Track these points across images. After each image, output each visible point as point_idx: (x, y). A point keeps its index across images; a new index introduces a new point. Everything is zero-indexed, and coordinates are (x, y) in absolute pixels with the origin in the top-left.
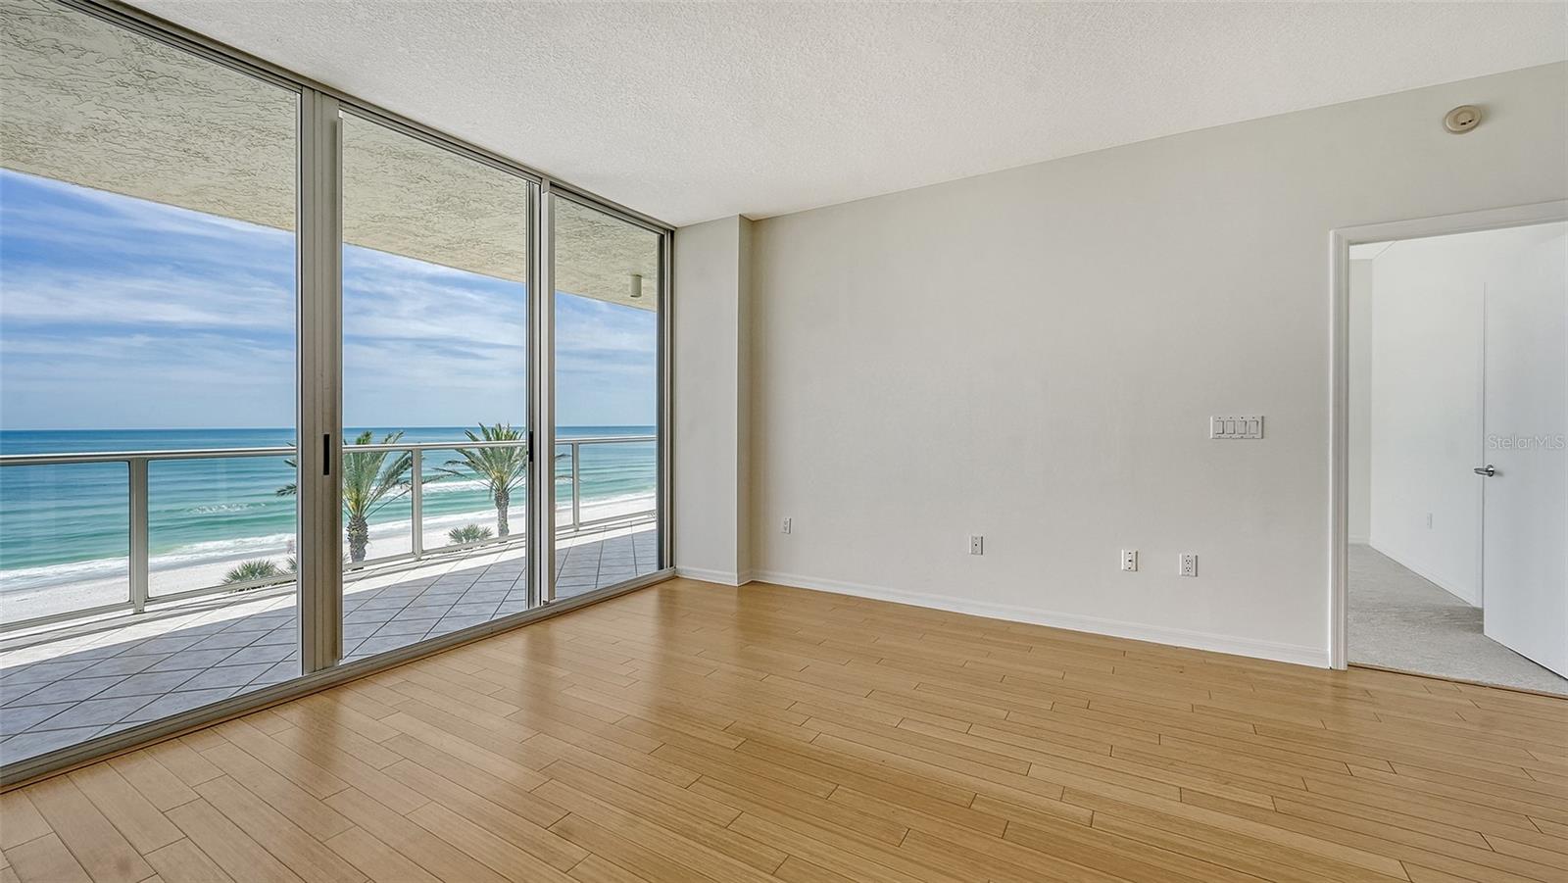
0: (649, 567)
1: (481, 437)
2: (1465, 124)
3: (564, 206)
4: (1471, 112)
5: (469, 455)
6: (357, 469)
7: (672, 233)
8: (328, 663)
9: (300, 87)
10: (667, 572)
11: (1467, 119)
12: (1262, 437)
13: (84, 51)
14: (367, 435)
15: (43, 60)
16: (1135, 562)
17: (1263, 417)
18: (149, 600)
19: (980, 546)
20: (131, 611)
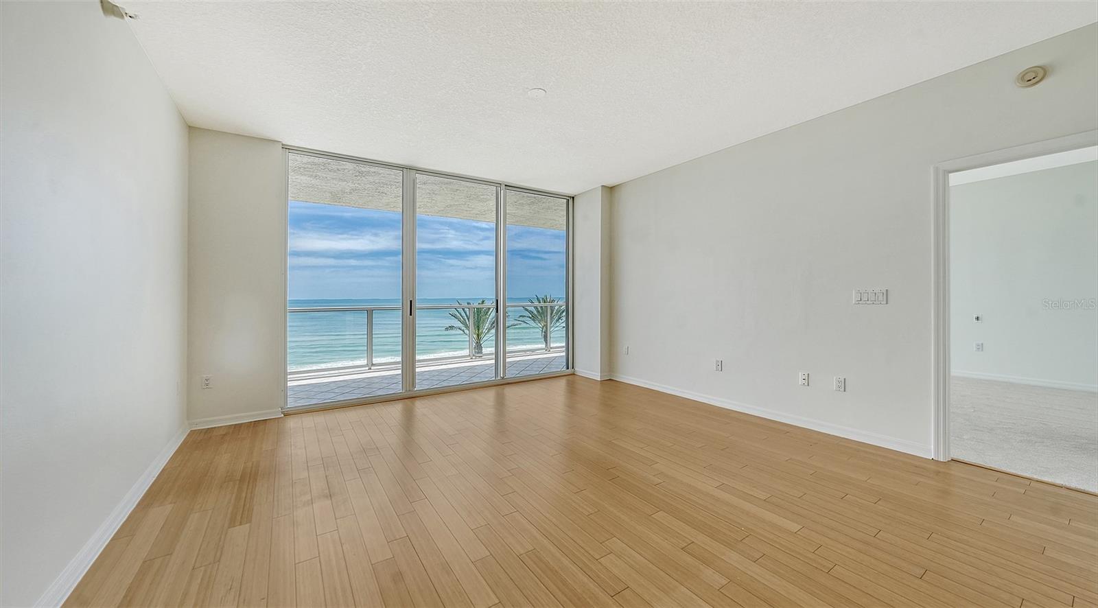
0: (561, 368)
1: (536, 303)
2: (1030, 80)
3: (511, 194)
4: (1034, 72)
5: (531, 312)
6: (478, 318)
7: (573, 198)
8: (412, 389)
9: (401, 169)
10: (570, 371)
11: (1034, 77)
12: (887, 303)
13: (344, 169)
14: (483, 302)
15: (335, 174)
16: (808, 380)
17: (887, 290)
18: (373, 365)
19: (720, 366)
20: (367, 368)
